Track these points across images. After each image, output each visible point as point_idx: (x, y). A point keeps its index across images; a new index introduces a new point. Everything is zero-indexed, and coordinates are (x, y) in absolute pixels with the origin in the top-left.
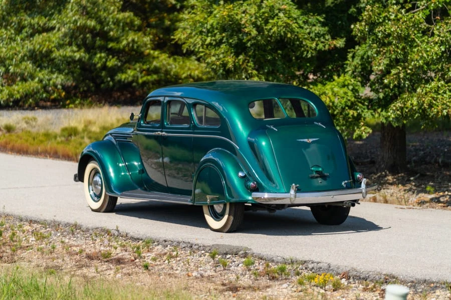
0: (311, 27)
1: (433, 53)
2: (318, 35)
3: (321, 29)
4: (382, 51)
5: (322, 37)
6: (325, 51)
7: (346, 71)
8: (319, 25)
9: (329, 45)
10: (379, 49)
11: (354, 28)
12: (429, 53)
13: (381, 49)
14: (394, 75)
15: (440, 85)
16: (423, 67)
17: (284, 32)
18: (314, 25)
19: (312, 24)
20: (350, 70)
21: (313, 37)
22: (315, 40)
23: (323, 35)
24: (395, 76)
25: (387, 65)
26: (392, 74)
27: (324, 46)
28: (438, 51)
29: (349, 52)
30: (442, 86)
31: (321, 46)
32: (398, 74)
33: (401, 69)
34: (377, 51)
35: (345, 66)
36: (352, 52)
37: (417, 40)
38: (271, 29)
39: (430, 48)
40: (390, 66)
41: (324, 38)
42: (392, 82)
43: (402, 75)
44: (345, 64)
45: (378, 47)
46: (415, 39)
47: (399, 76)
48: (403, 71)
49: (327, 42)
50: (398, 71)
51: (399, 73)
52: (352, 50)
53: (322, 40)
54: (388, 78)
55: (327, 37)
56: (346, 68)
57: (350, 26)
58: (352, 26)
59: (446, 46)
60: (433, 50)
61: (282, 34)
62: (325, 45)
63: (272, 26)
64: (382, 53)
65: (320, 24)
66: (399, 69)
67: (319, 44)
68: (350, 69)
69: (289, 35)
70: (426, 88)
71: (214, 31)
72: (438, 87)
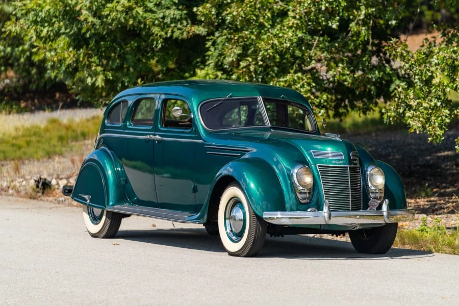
0: (164, 10)
1: (286, 40)
2: (174, 20)
3: (177, 12)
4: (234, 38)
5: (179, 23)
6: (183, 40)
7: (207, 63)
8: (174, 7)
9: (188, 32)
10: (229, 36)
11: (197, 11)
12: (281, 40)
13: (232, 36)
14: (243, 68)
15: (296, 78)
16: (274, 57)
17: (124, 18)
18: (168, 8)
19: (166, 6)
20: (212, 63)
21: (169, 22)
22: (170, 27)
23: (180, 20)
24: (244, 70)
25: (239, 55)
26: (240, 67)
27: (182, 34)
28: (292, 36)
29: (208, 40)
30: (299, 78)
31: (177, 34)
32: (247, 67)
33: (250, 60)
34: (227, 38)
35: (207, 58)
36: (212, 39)
37: (266, 24)
38: (109, 15)
39: (283, 33)
40: (241, 57)
41: (181, 24)
42: (241, 76)
43: (252, 68)
44: (207, 56)
45: (229, 34)
46: (265, 23)
47: (249, 69)
48: (253, 63)
49: (185, 28)
50: (248, 63)
51: (250, 65)
52: (212, 37)
53: (179, 26)
54: (237, 73)
55: (185, 23)
56: (208, 60)
57: (193, 9)
58: (195, 9)
59: (303, 30)
60: (286, 36)
61: (123, 20)
62: (183, 32)
63: (110, 12)
64: (233, 41)
65: (175, 5)
66: (248, 60)
67: (175, 32)
68: (212, 61)
69: (131, 22)
70: (280, 81)
71: (51, 20)
72: (294, 80)
